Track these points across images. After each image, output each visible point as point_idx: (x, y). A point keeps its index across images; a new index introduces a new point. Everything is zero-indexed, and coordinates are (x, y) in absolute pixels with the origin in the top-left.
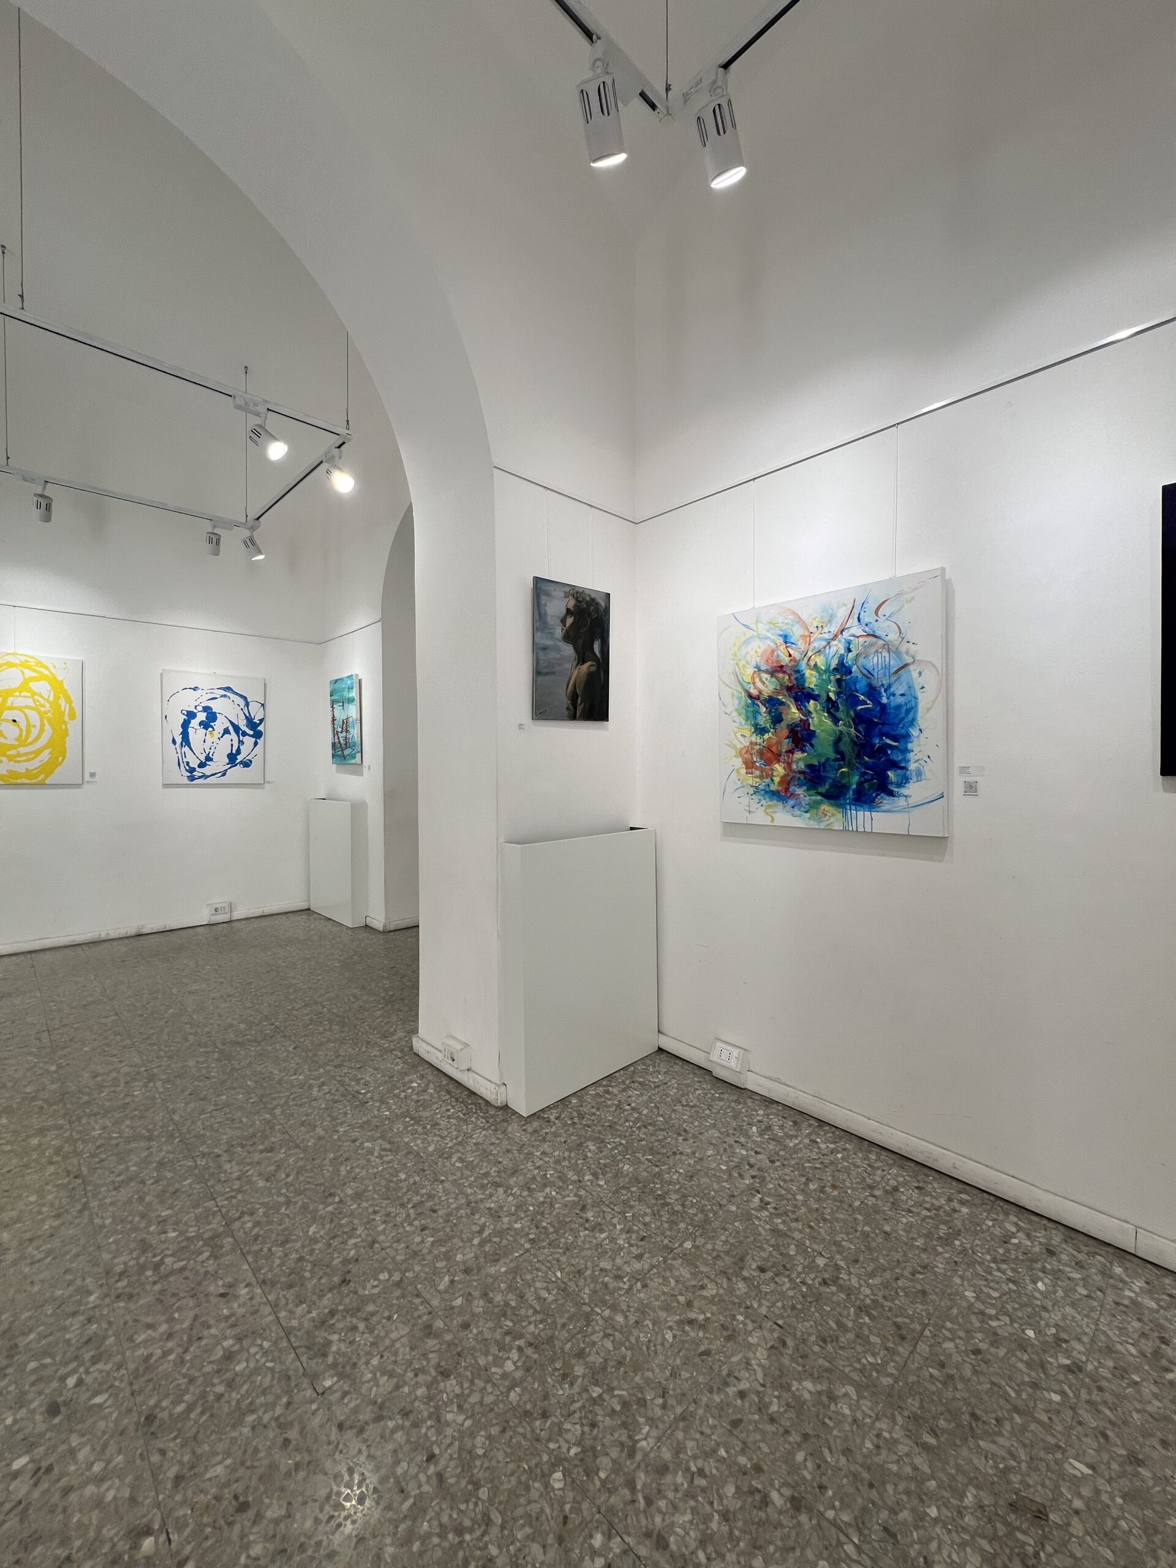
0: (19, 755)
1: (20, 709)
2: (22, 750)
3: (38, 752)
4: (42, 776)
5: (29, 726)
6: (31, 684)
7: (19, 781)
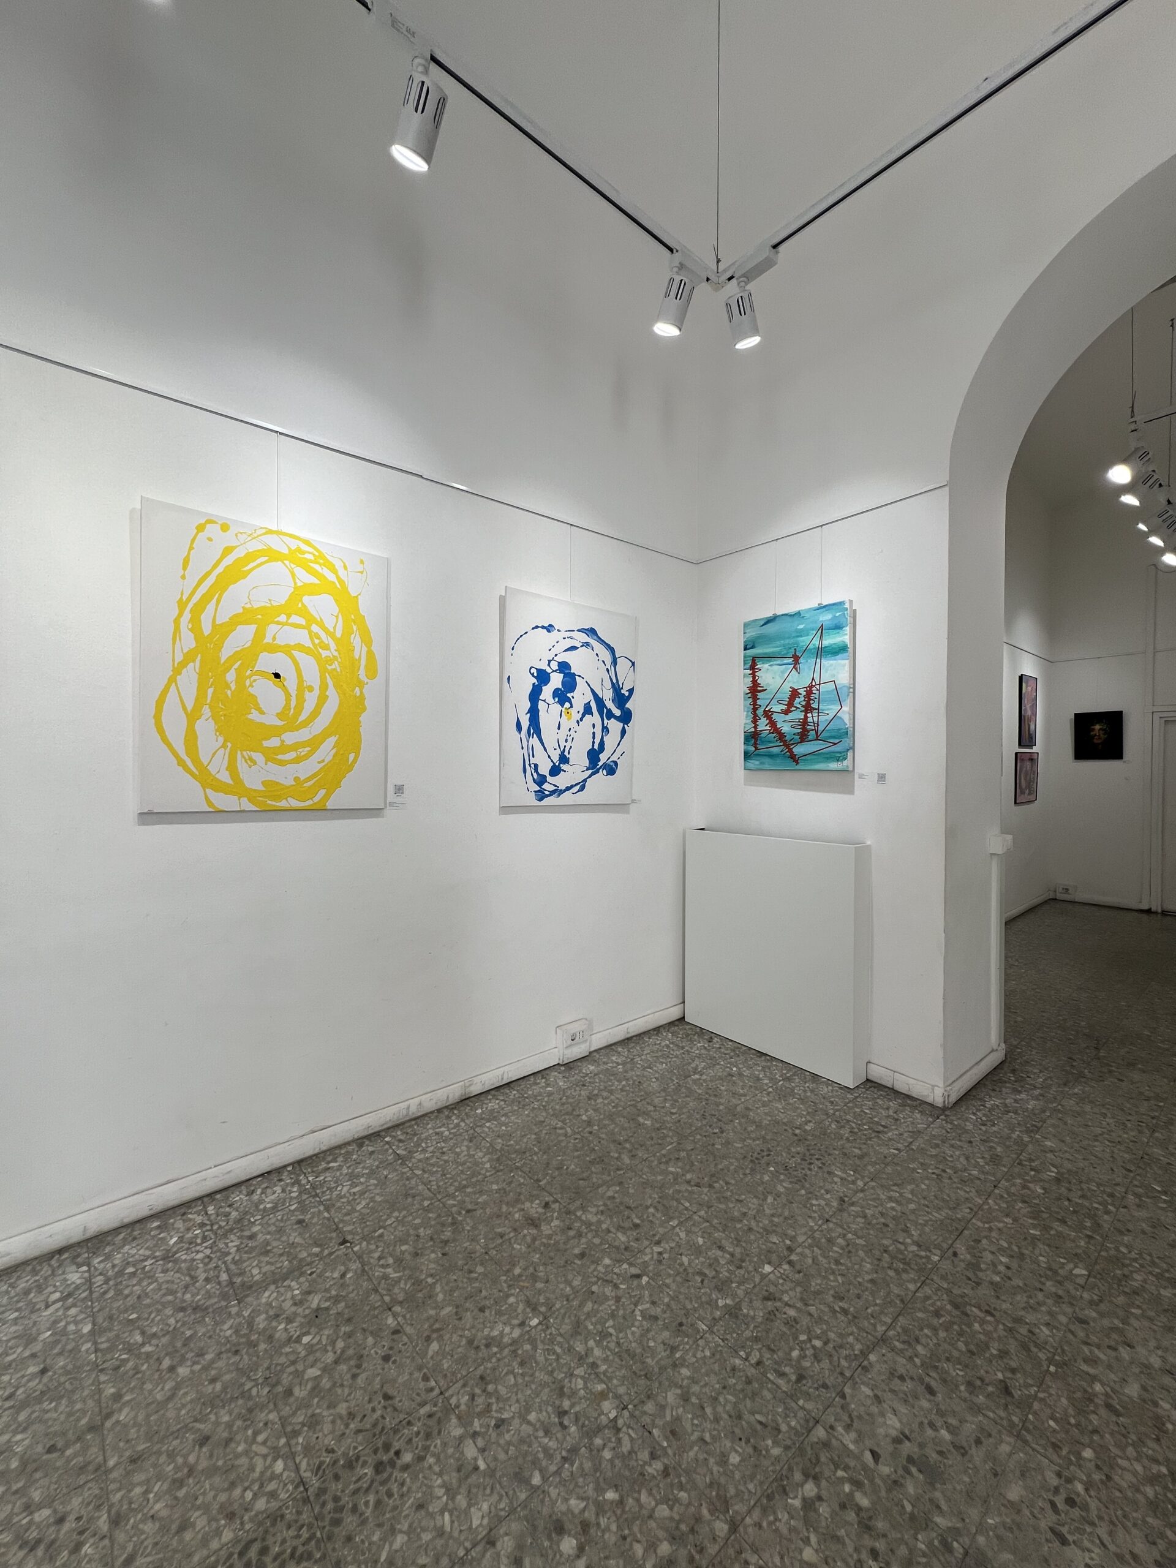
0: (284, 748)
1: (287, 650)
2: (290, 738)
3: (315, 743)
4: (322, 792)
5: (302, 688)
6: (306, 599)
7: (283, 804)
